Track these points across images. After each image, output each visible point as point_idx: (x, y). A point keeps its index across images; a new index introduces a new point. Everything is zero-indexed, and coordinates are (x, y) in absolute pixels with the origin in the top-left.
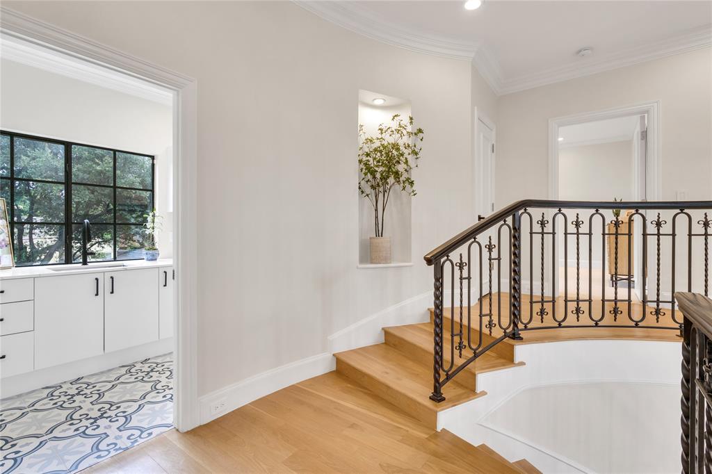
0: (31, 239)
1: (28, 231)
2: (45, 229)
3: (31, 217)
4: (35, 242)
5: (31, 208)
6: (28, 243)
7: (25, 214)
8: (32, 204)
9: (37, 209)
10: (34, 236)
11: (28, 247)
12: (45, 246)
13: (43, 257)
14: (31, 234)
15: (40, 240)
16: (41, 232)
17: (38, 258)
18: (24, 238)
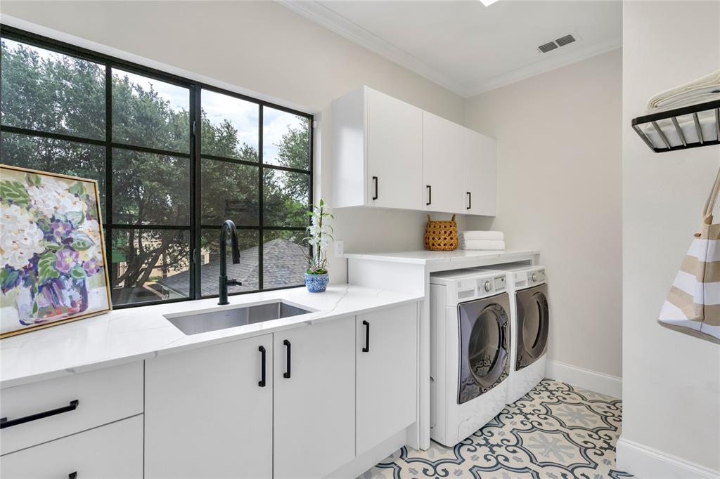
0: (140, 243)
1: (137, 235)
2: (152, 233)
3: (140, 221)
4: (143, 245)
5: (140, 213)
6: (138, 246)
7: (135, 220)
8: (141, 208)
9: (145, 214)
10: (142, 240)
11: (138, 251)
12: (152, 249)
13: (150, 260)
14: (140, 237)
15: (147, 243)
16: (149, 236)
17: (146, 261)
18: (135, 241)
